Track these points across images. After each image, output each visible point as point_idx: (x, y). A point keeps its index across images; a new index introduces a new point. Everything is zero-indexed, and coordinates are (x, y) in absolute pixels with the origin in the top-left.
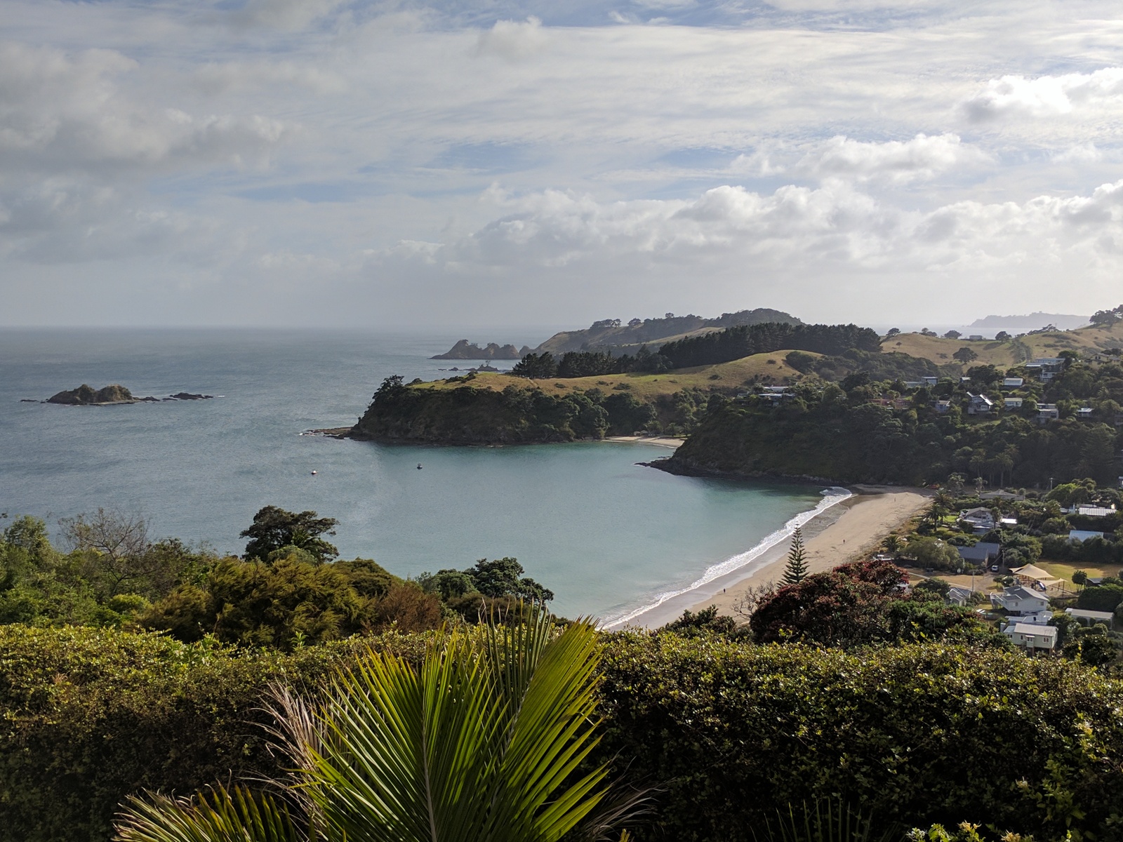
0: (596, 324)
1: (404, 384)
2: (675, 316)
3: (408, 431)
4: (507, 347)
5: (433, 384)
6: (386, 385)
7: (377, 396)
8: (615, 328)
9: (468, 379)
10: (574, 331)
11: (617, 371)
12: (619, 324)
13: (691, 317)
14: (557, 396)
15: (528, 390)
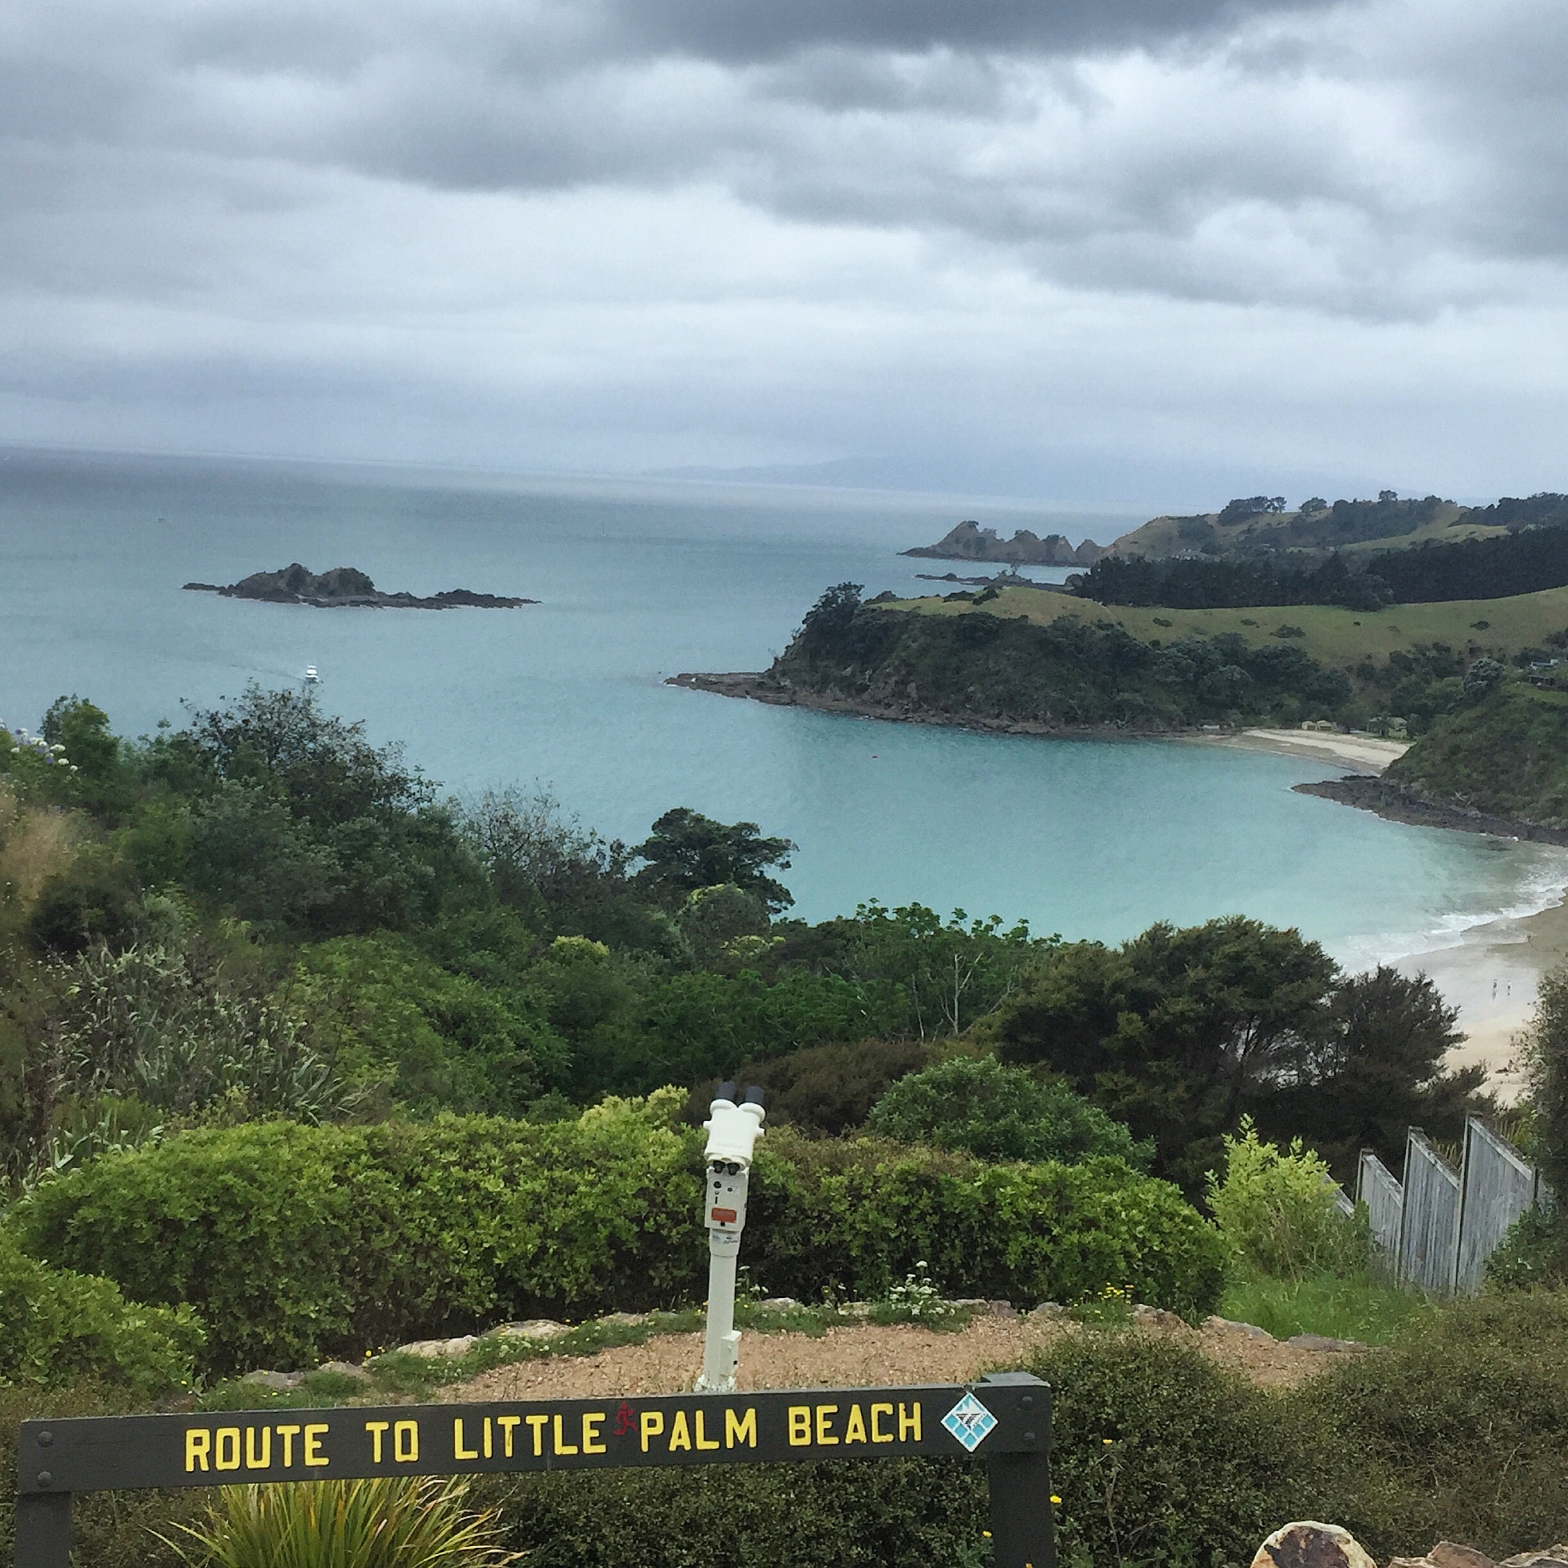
0: (1235, 505)
1: (862, 599)
2: (1399, 498)
3: (864, 688)
4: (1053, 540)
5: (918, 602)
6: (828, 601)
7: (812, 619)
8: (1273, 515)
9: (984, 598)
10: (1189, 515)
11: (1278, 600)
12: (1282, 508)
13: (1432, 501)
14: (1156, 643)
15: (1100, 627)
